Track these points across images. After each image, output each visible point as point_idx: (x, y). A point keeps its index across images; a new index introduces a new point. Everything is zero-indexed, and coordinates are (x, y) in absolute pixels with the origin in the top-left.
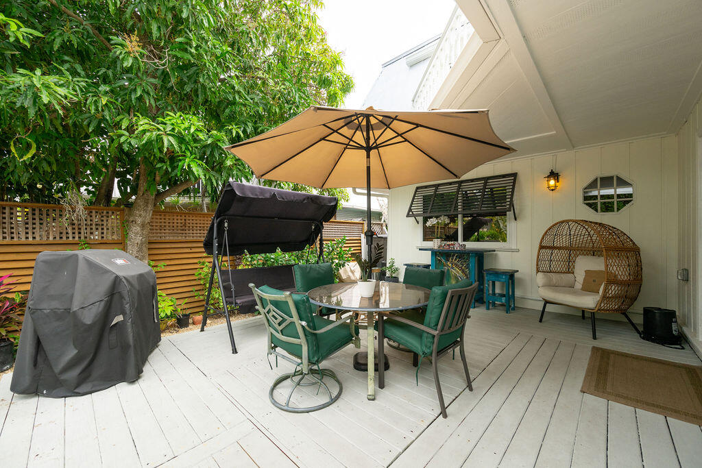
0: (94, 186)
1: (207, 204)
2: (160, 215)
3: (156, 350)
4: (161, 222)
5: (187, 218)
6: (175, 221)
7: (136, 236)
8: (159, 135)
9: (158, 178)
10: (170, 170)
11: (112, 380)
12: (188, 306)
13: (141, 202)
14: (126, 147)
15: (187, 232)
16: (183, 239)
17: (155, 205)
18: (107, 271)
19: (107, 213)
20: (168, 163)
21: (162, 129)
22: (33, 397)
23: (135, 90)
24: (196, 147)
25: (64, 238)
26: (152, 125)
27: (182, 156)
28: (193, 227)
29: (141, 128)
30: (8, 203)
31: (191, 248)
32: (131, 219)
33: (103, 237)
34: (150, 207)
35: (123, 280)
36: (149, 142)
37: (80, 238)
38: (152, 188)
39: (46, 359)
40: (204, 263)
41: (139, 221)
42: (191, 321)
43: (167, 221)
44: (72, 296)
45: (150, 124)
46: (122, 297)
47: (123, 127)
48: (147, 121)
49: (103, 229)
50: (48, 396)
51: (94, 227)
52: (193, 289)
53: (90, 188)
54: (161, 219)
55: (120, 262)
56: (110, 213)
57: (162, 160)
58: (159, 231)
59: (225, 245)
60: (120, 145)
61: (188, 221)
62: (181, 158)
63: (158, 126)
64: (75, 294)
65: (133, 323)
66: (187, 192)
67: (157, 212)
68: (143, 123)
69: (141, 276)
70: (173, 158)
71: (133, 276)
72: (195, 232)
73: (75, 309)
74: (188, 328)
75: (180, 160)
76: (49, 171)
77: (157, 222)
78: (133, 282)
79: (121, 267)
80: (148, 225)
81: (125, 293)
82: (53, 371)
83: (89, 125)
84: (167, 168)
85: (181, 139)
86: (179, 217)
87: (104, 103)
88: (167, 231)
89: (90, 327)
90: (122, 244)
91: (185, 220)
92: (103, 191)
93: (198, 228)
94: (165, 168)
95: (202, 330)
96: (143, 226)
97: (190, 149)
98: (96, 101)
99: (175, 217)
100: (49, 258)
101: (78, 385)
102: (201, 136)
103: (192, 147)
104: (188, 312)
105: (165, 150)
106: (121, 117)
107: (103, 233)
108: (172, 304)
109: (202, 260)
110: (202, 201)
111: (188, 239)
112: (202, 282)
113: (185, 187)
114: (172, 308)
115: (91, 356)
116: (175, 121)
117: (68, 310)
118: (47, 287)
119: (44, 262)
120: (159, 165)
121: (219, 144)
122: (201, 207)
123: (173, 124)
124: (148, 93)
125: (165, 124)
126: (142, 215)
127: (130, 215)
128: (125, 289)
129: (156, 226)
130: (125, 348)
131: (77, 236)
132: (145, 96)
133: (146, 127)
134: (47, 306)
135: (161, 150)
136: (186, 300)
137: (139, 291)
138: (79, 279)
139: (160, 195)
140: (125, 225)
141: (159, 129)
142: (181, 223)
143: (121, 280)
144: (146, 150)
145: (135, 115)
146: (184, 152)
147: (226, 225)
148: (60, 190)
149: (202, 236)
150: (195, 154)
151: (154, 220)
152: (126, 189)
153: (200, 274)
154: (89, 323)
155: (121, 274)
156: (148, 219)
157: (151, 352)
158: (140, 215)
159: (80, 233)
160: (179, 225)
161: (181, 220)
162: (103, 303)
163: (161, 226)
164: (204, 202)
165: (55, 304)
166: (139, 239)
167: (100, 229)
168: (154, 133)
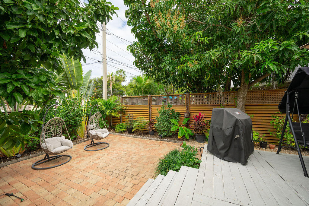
0: (224, 84)
1: (276, 85)
2: (251, 93)
3: (252, 155)
4: (251, 96)
5: (265, 93)
6: (258, 95)
7: (240, 102)
8: (252, 56)
9: (250, 76)
10: (257, 71)
11: (235, 160)
12: (266, 138)
13: (242, 88)
14: (237, 66)
15: (265, 100)
16: (262, 104)
17: (248, 89)
18: (233, 117)
19: (229, 94)
20: (256, 68)
21: (253, 52)
22: (212, 154)
23: (241, 41)
24: (272, 55)
25: (216, 104)
26: (248, 53)
27: (263, 62)
28: (268, 98)
29: (244, 56)
30: (203, 93)
31: (267, 108)
32: (238, 96)
33: (228, 103)
34: (246, 90)
35: (239, 121)
36: (248, 61)
37: (221, 103)
38: (247, 81)
39: (215, 143)
40: (275, 117)
41: (242, 96)
42: (268, 146)
43: (254, 95)
44: (222, 124)
45: (247, 53)
46: (239, 128)
47: (236, 58)
48: (246, 52)
49: (228, 100)
50: (216, 156)
51: (225, 99)
52: (269, 130)
53: (223, 85)
54: (251, 95)
55: (237, 113)
56: (230, 93)
57: (253, 67)
58: (250, 100)
59: (296, 107)
60: (235, 66)
61: (265, 95)
62: (263, 63)
63: (252, 52)
64: (223, 123)
65: (244, 139)
66: (265, 80)
67: (249, 92)
68: (244, 53)
69: (246, 120)
70: (258, 64)
71: (243, 120)
72: (269, 100)
73: (223, 129)
74: (266, 149)
75: (262, 65)
76: (213, 81)
77: (249, 96)
78: (243, 122)
79: (238, 115)
80: (245, 98)
81: (240, 126)
82: (217, 148)
83: (224, 62)
84: (255, 70)
85: (263, 54)
86: (260, 93)
87: (229, 52)
88: (254, 100)
89: (228, 136)
90: (234, 106)
91: (264, 94)
92: (227, 85)
93: (272, 98)
94: (254, 70)
95: (278, 153)
96: (243, 98)
97: (268, 57)
98: (227, 52)
99: (258, 93)
100: (215, 110)
101: (224, 156)
102: (276, 48)
103: (269, 56)
104: (266, 141)
105: (255, 61)
106: (235, 54)
107: (228, 102)
108: (258, 135)
109: (274, 115)
110: (273, 83)
111: (265, 104)
112: (274, 127)
113: (263, 78)
114: (257, 137)
115: (228, 147)
116: (260, 46)
117: (221, 129)
118: (215, 120)
119: (214, 111)
120: (251, 70)
121: (288, 48)
122: (272, 87)
123: (258, 48)
124: (246, 39)
125: (255, 50)
126: (243, 94)
127: (237, 94)
128: (240, 125)
129: (249, 98)
130: (240, 149)
131: (220, 103)
132: (245, 41)
133: (246, 54)
134: (216, 126)
135: (253, 63)
136: (265, 135)
137: (245, 127)
138: (224, 118)
139: (250, 84)
140: (236, 98)
141: (251, 53)
142: (261, 96)
143: (238, 120)
144: (246, 65)
145: (241, 51)
146: (265, 60)
147: (296, 95)
148: (215, 88)
149: (278, 102)
150: (271, 59)
151: (248, 95)
152: (236, 83)
153: (273, 122)
154: (228, 135)
155: (238, 118)
156: (245, 95)
157: (250, 155)
158: (242, 94)
159: (221, 102)
160: (260, 97)
161: (261, 94)
162: (232, 129)
163: (251, 98)
164: (274, 84)
165: (217, 126)
166: (241, 104)
167: (227, 100)
168: (249, 56)
